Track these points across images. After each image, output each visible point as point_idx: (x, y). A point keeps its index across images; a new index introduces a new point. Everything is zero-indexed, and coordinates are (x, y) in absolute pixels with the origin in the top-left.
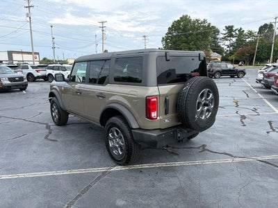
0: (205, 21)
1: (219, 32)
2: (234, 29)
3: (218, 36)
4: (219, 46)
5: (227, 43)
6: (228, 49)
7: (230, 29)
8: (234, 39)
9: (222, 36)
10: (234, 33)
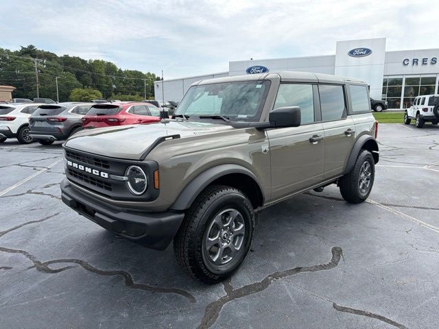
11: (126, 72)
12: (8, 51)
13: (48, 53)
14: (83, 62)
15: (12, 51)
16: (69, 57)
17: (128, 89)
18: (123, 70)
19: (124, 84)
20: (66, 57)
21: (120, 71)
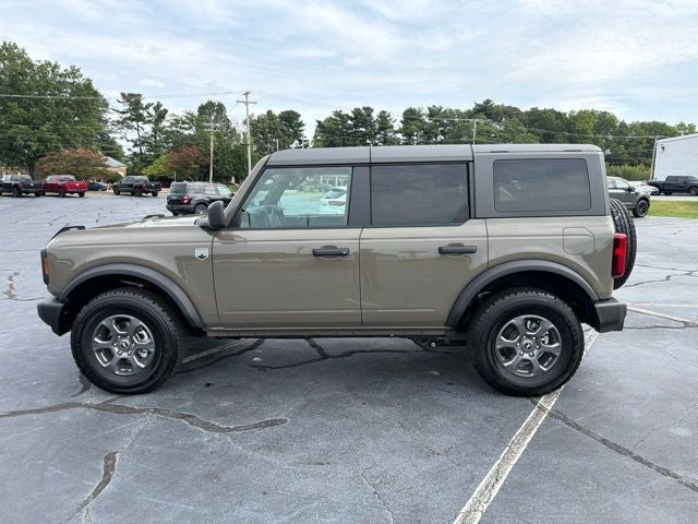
0: (74, 73)
1: (107, 105)
2: (144, 103)
3: (106, 116)
4: (113, 142)
5: (133, 135)
6: (137, 150)
7: (133, 101)
8: (148, 128)
9: (116, 117)
10: (145, 114)
11: (633, 126)
12: (458, 111)
13: (510, 107)
14: (559, 115)
15: (463, 110)
16: (538, 111)
17: (634, 155)
18: (628, 122)
19: (627, 146)
20: (534, 112)
21: (623, 125)
